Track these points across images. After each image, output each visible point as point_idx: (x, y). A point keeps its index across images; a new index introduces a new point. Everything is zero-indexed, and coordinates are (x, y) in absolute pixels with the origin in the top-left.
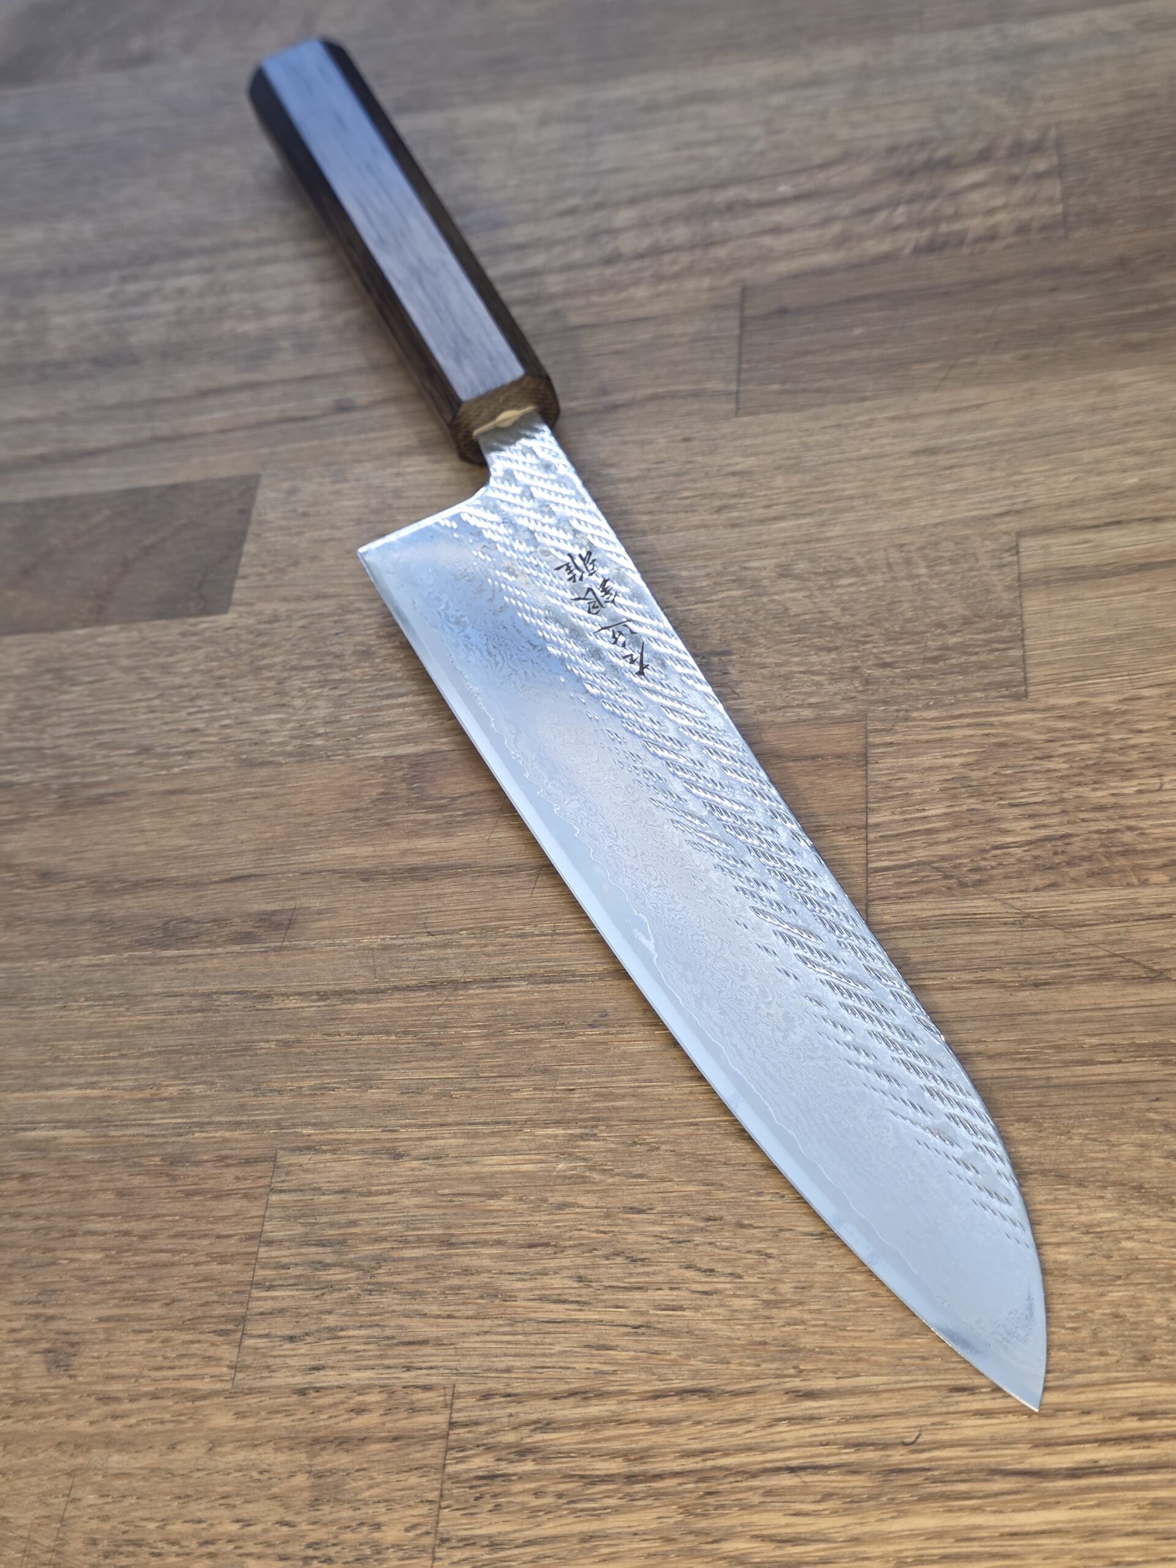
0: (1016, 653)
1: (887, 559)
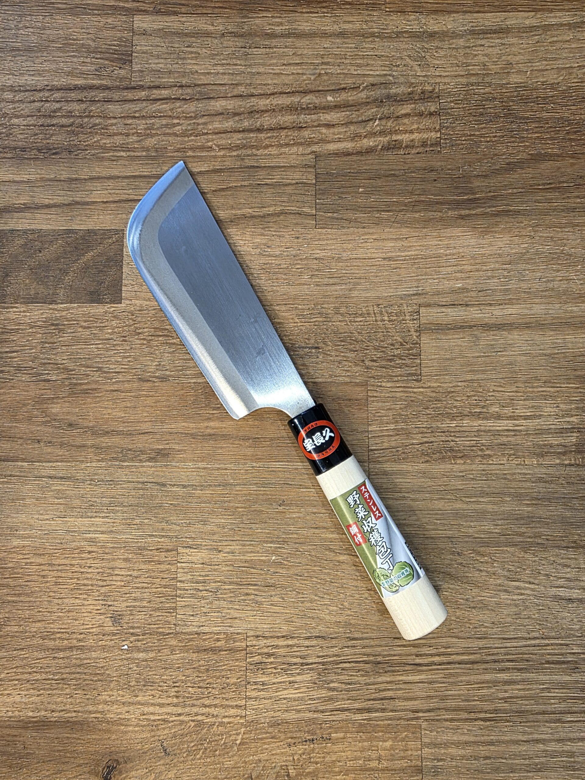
0: (418, 361)
1: (374, 310)
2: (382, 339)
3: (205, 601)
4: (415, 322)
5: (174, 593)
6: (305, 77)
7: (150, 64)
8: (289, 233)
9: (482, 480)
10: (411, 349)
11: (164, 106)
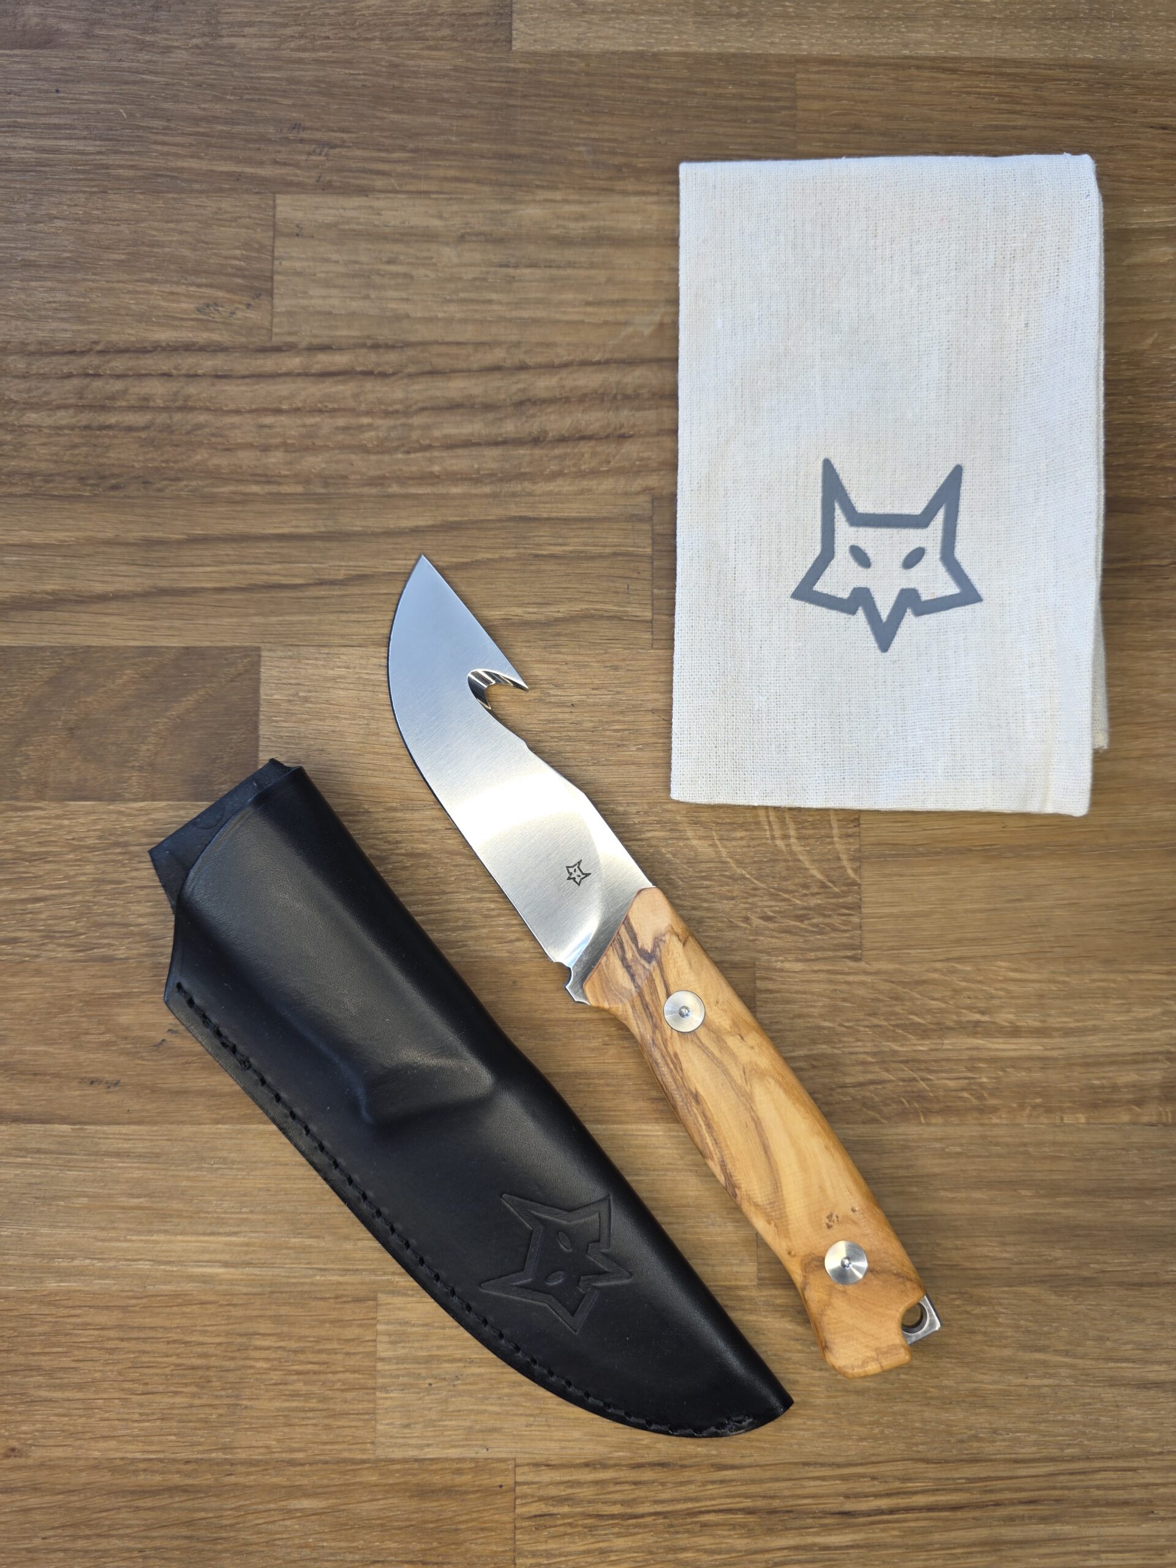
0: (855, 920)
1: (768, 817)
2: (784, 873)
3: (433, 1397)
4: (851, 840)
5: (370, 1383)
6: (630, 330)
7: (311, 297)
8: (599, 658)
9: (980, 1156)
10: (844, 894)
11: (341, 387)
